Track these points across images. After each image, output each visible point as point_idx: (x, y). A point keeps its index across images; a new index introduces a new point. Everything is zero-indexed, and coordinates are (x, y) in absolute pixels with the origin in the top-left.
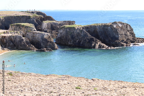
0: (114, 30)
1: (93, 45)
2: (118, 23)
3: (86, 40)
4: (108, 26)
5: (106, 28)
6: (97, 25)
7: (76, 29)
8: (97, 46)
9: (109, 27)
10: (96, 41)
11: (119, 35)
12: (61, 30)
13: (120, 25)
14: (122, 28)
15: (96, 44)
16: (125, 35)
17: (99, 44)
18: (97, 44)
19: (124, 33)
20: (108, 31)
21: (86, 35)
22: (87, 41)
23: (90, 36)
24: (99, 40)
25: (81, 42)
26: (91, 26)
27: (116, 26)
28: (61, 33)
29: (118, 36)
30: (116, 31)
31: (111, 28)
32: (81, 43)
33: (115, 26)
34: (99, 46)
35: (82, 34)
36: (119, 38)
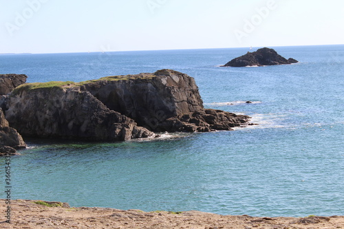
0: (162, 91)
1: (118, 131)
2: (171, 74)
3: (96, 120)
4: (146, 81)
5: (142, 85)
6: (116, 80)
7: (65, 90)
8: (129, 135)
9: (150, 85)
10: (123, 121)
11: (176, 104)
12: (18, 96)
13: (176, 79)
14: (180, 85)
15: (126, 129)
16: (189, 102)
17: (131, 129)
18: (128, 127)
19: (185, 98)
20: (147, 94)
21: (94, 107)
22: (100, 121)
23: (106, 108)
24: (130, 119)
25: (81, 124)
26: (101, 83)
27: (167, 81)
28: (18, 105)
29: (174, 105)
30: (167, 93)
31: (155, 86)
32: (83, 128)
33: (164, 81)
34: (133, 133)
35: (84, 105)
36: (177, 110)
